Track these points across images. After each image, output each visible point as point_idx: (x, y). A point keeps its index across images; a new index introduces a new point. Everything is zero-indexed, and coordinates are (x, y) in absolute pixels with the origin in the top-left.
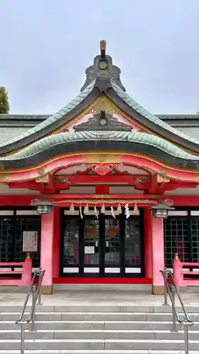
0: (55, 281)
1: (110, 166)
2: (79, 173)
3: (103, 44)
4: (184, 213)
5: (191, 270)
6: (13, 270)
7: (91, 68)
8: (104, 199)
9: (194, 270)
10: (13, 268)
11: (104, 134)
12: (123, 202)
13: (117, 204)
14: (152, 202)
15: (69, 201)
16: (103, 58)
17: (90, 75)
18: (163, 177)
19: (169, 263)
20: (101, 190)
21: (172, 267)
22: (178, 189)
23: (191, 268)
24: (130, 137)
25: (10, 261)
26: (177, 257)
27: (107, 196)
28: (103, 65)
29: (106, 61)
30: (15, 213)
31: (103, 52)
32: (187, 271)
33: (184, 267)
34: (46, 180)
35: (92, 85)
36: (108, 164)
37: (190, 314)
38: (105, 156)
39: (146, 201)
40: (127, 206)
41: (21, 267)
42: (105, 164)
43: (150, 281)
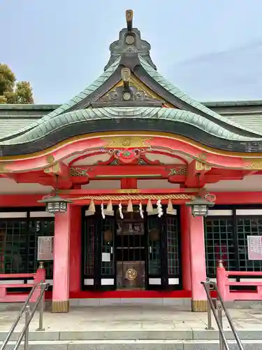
0: (72, 295)
1: (137, 152)
2: (100, 163)
3: (129, 13)
4: (228, 213)
5: (238, 281)
6: (26, 282)
7: (116, 43)
8: (131, 194)
9: (241, 280)
10: (25, 280)
11: (128, 110)
12: (154, 197)
13: (147, 200)
14: (189, 197)
15: (88, 197)
16: (130, 31)
17: (115, 52)
18: (203, 164)
19: (211, 273)
20: (128, 184)
21: (215, 276)
22: (221, 181)
23: (238, 278)
24: (160, 114)
25: (21, 272)
26: (221, 265)
27: (134, 191)
28: (130, 39)
29: (133, 35)
30: (28, 215)
31: (130, 23)
32: (233, 281)
33: (230, 277)
34: (57, 170)
35: (117, 62)
36: (133, 149)
37: (243, 342)
38: (129, 138)
39: (183, 197)
40: (159, 202)
41: (32, 278)
42: (130, 149)
43: (189, 294)
